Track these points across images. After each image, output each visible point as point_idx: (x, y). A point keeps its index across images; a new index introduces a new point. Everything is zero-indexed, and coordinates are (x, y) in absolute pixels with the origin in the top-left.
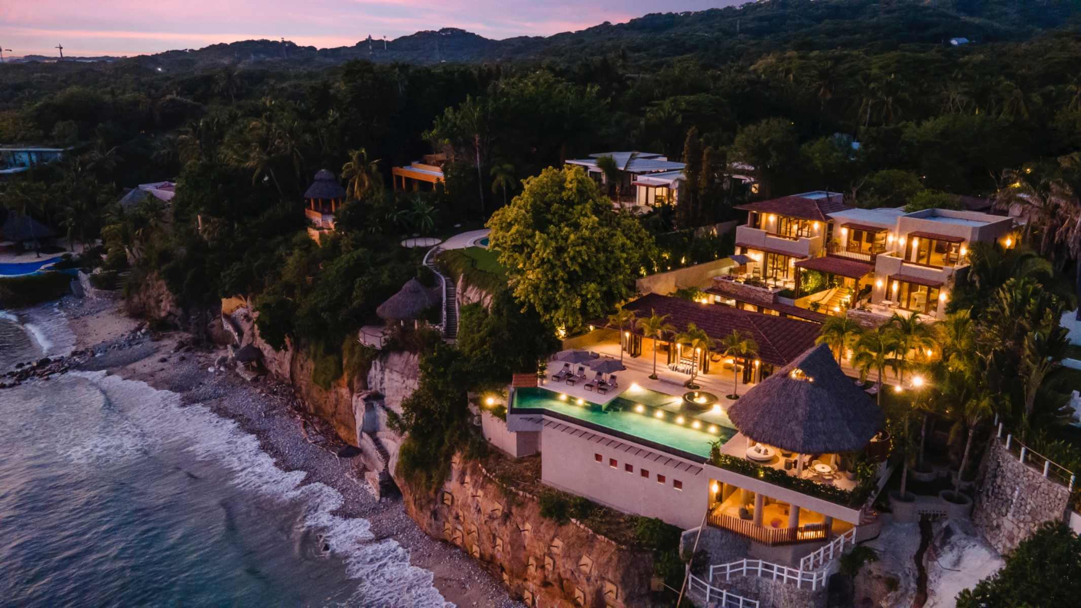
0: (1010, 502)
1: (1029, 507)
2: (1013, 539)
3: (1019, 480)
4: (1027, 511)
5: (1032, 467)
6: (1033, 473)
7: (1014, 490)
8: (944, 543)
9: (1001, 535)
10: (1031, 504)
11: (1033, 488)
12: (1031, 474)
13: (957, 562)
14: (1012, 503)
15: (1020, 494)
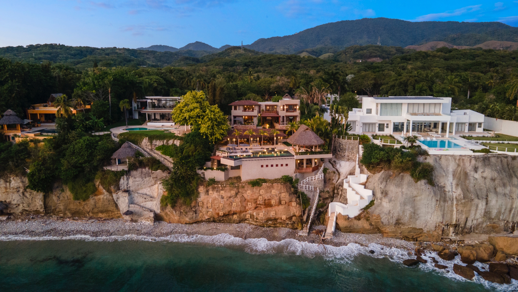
3: (347, 143)
7: (346, 146)
8: (336, 164)
10: (351, 147)
11: (350, 144)
12: (349, 141)
13: (340, 165)
14: (346, 149)
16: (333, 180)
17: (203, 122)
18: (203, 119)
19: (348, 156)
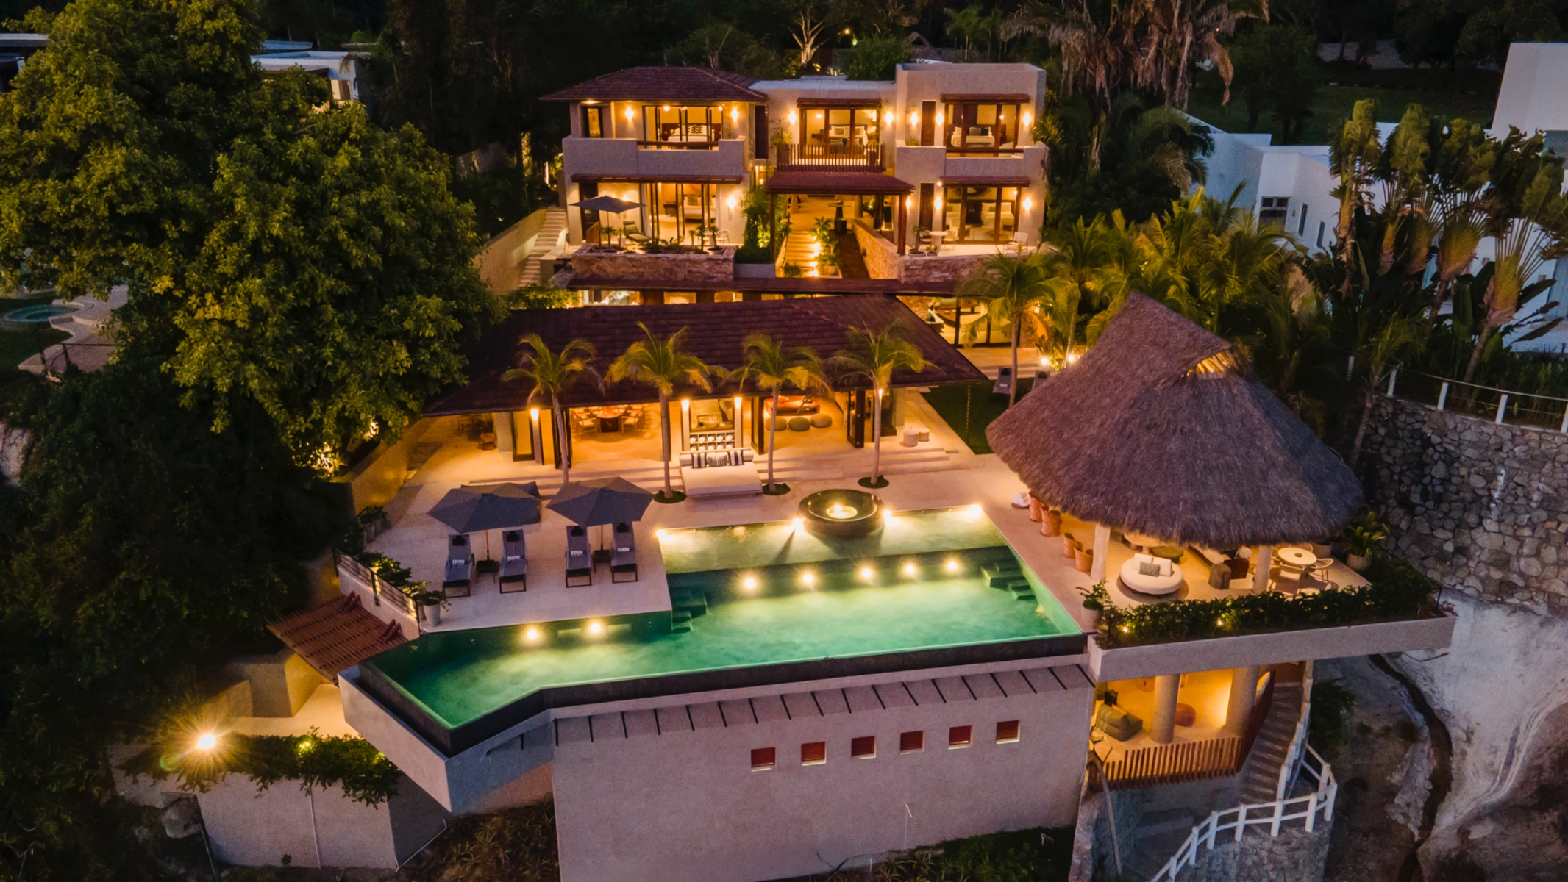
0: (1484, 500)
1: (1536, 497)
2: (1508, 561)
3: (1503, 455)
4: (1534, 505)
5: (1531, 423)
6: (1539, 433)
7: (1490, 478)
9: (1472, 564)
10: (1540, 487)
12: (1535, 436)
14: (1491, 498)
15: (1509, 479)
16: (1391, 793)
17: (193, 276)
18: (190, 245)
19: (1503, 561)
